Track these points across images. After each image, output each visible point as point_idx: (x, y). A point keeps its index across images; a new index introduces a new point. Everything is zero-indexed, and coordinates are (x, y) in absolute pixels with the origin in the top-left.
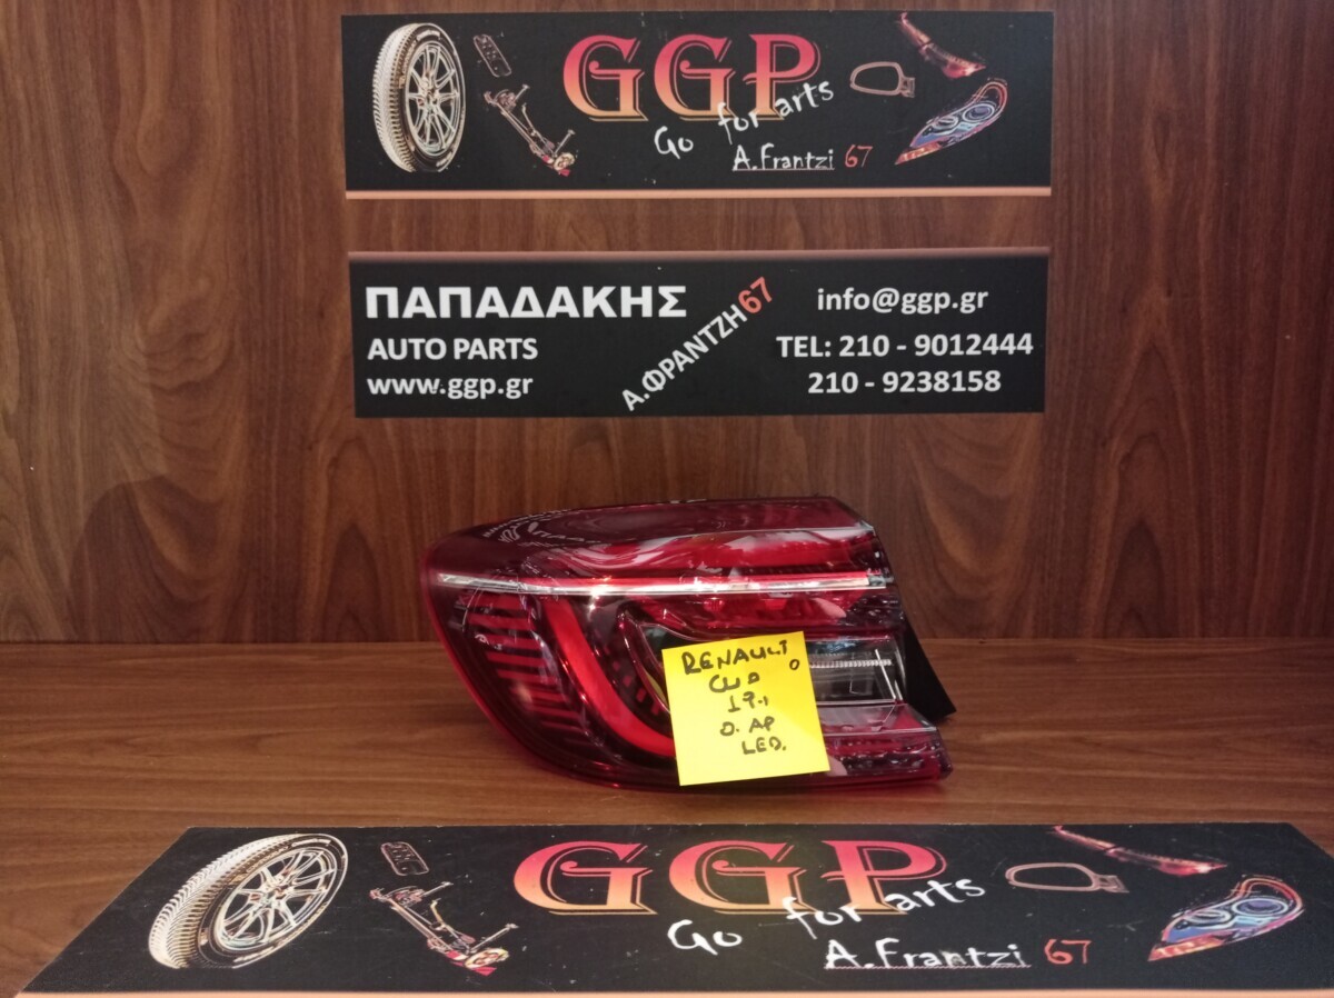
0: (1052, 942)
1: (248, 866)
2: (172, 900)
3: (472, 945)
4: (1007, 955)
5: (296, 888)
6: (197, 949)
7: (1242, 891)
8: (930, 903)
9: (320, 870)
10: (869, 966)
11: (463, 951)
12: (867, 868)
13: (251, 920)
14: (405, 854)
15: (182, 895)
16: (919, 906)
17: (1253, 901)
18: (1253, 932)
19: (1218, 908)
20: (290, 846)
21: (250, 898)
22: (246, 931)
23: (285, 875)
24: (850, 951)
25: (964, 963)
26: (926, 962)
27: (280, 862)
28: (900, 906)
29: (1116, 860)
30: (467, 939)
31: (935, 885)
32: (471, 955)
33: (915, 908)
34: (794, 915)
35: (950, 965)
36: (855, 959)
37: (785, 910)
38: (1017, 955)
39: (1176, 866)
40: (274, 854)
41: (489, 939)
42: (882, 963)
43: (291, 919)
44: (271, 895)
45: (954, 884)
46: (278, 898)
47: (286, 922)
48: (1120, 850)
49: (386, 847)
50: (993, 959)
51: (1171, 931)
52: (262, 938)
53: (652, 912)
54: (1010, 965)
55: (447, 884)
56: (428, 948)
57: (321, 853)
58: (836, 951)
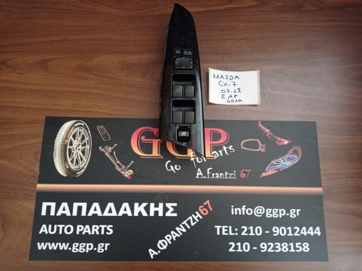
0: (243, 170)
1: (67, 136)
2: (54, 151)
3: (125, 169)
4: (233, 174)
5: (82, 146)
6: (67, 170)
7: (290, 152)
8: (222, 155)
9: (85, 138)
10: (205, 177)
11: (124, 171)
12: (211, 141)
13: (75, 159)
14: (103, 131)
15: (56, 148)
16: (219, 156)
17: (290, 156)
18: (285, 168)
19: (281, 159)
20: (74, 126)
21: (72, 150)
22: (76, 163)
23: (77, 140)
24: (202, 173)
25: (224, 177)
26: (216, 176)
27: (74, 134)
28: (215, 156)
29: (268, 137)
30: (124, 167)
31: (225, 148)
32: (125, 172)
33: (218, 157)
34: (192, 159)
35: (221, 178)
36: (203, 175)
37: (190, 157)
38: (235, 174)
39: (280, 141)
40: (72, 130)
41: (128, 166)
42: (207, 176)
43: (84, 158)
44: (76, 148)
45: (228, 148)
46: (79, 150)
47: (83, 160)
48: (270, 133)
49: (98, 127)
50: (230, 175)
51: (269, 167)
52: (80, 166)
53: (162, 158)
54: (233, 178)
55: (116, 145)
56: (116, 169)
57: (83, 129)
58: (199, 173)
